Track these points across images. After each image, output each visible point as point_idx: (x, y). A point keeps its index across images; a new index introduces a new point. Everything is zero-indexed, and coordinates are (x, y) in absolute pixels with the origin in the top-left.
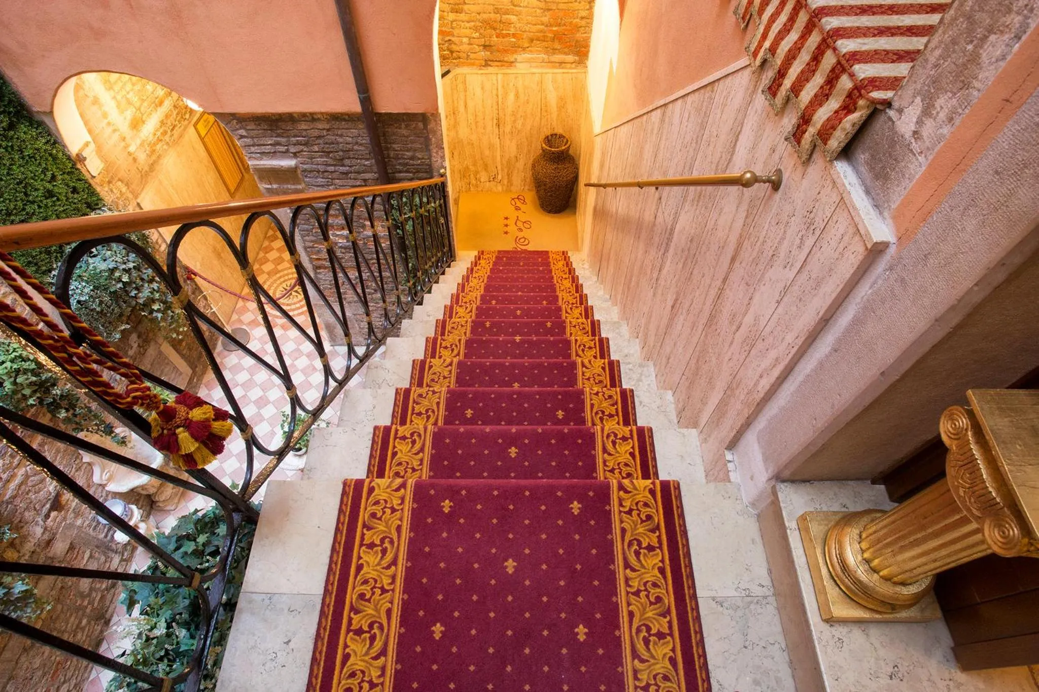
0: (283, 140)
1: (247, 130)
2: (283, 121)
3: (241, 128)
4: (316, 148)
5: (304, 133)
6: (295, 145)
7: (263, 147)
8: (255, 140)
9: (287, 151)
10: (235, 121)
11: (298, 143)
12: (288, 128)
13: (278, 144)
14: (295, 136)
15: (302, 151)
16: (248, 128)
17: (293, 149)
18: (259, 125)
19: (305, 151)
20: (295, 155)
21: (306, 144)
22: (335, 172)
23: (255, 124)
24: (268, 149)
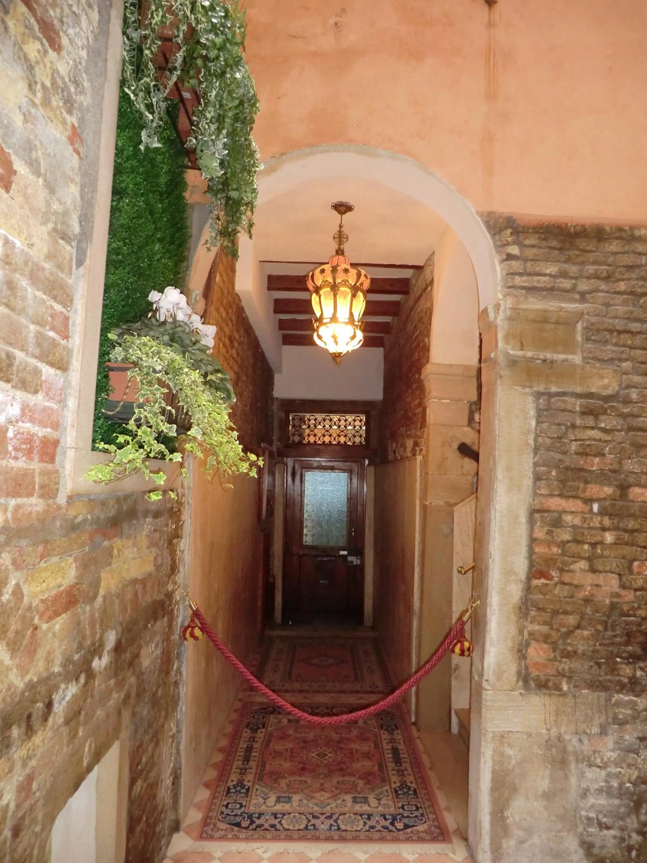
0: (573, 269)
1: (521, 245)
2: (586, 236)
3: (514, 243)
4: (622, 286)
5: (610, 260)
6: (589, 278)
7: (536, 278)
8: (529, 264)
9: (573, 290)
10: (509, 231)
11: (596, 276)
12: (588, 248)
13: (563, 274)
14: (595, 263)
15: (597, 290)
16: (527, 242)
17: (583, 286)
18: (545, 239)
19: (602, 291)
20: (583, 297)
21: (607, 278)
22: (639, 333)
23: (540, 238)
24: (543, 281)
